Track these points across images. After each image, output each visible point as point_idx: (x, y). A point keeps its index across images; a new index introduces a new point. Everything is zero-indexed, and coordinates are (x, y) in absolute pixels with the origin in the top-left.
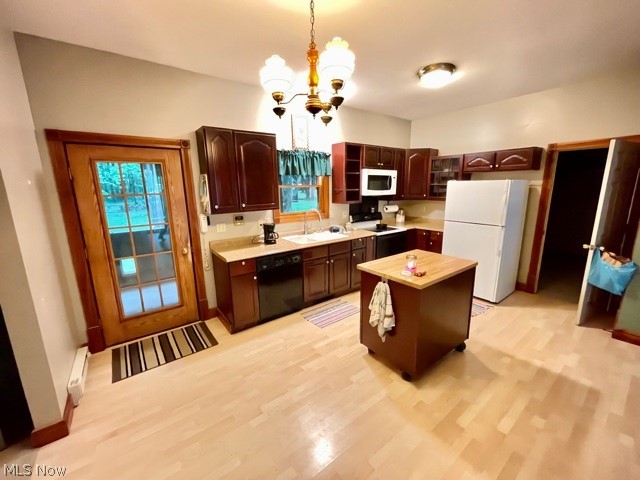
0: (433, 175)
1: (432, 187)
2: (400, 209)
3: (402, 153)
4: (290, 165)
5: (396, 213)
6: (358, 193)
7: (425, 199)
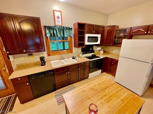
0: (115, 36)
1: (115, 41)
2: (102, 49)
3: (103, 27)
4: (52, 32)
5: (100, 50)
6: (84, 43)
7: (112, 45)
